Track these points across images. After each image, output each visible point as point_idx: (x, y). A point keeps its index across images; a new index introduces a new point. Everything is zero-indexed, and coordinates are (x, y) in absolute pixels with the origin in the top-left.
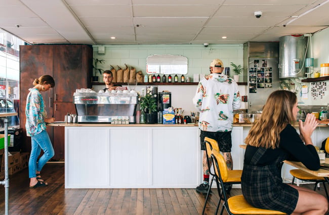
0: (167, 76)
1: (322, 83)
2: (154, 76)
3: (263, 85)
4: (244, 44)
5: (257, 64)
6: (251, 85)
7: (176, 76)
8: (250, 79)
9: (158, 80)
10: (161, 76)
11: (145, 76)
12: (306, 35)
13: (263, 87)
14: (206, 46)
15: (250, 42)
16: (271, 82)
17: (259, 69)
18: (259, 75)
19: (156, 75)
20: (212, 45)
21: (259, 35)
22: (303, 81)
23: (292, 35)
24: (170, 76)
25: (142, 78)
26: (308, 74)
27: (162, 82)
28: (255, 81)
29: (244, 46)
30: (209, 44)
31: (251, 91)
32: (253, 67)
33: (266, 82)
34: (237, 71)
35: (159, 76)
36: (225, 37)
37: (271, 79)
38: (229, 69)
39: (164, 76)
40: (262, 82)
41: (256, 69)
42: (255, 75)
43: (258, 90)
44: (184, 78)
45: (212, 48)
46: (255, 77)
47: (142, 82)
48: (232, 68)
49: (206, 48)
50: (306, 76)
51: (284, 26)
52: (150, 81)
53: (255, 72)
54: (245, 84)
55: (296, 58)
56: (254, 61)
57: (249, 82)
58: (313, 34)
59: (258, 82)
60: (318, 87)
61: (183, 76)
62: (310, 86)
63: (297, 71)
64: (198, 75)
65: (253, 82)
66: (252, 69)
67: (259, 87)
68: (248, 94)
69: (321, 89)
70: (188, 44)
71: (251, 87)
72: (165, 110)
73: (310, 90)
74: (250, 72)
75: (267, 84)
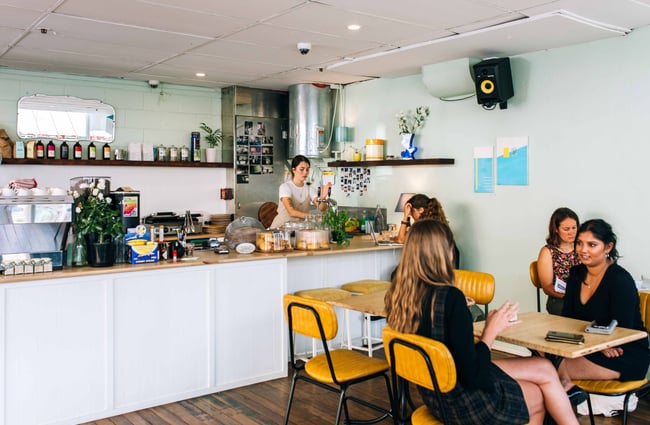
0: (71, 146)
1: (362, 171)
2: (40, 143)
3: (258, 168)
4: (223, 89)
5: (249, 130)
6: (240, 167)
7: (92, 145)
8: (238, 158)
9: (51, 154)
10: (58, 144)
11: (18, 143)
12: (333, 87)
13: (260, 173)
14: (154, 86)
15: (238, 87)
16: (271, 163)
17: (252, 138)
18: (253, 149)
19: (45, 142)
20: (165, 85)
21: (263, 78)
22: (330, 165)
23: (314, 84)
24: (78, 146)
25: (9, 148)
26: (336, 152)
27: (58, 157)
28: (246, 161)
29: (223, 93)
30: (161, 83)
31: (240, 180)
32: (243, 135)
33: (264, 163)
34: (212, 141)
35: (51, 145)
36: (203, 75)
37: (271, 159)
38: (198, 135)
39: (64, 144)
40: (257, 163)
41: (247, 138)
42: (246, 150)
43: (250, 178)
44: (110, 151)
45: (166, 91)
46: (246, 153)
47: (10, 157)
48: (204, 134)
49: (153, 90)
50: (332, 156)
51: (321, 70)
52: (31, 155)
53: (246, 143)
54: (229, 165)
55: (319, 125)
56: (243, 123)
57: (236, 163)
58: (344, 85)
59: (251, 161)
60: (355, 176)
61: (106, 145)
62: (340, 172)
63: (320, 148)
64: (139, 144)
65: (243, 163)
66: (241, 137)
67: (253, 171)
68: (233, 185)
69: (360, 181)
70: (116, 78)
71: (239, 172)
72: (130, 230)
73: (338, 179)
74: (238, 143)
75: (266, 167)
